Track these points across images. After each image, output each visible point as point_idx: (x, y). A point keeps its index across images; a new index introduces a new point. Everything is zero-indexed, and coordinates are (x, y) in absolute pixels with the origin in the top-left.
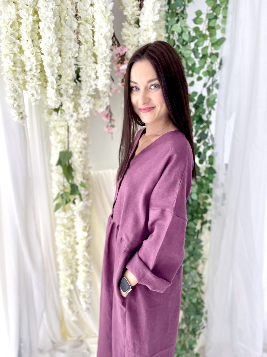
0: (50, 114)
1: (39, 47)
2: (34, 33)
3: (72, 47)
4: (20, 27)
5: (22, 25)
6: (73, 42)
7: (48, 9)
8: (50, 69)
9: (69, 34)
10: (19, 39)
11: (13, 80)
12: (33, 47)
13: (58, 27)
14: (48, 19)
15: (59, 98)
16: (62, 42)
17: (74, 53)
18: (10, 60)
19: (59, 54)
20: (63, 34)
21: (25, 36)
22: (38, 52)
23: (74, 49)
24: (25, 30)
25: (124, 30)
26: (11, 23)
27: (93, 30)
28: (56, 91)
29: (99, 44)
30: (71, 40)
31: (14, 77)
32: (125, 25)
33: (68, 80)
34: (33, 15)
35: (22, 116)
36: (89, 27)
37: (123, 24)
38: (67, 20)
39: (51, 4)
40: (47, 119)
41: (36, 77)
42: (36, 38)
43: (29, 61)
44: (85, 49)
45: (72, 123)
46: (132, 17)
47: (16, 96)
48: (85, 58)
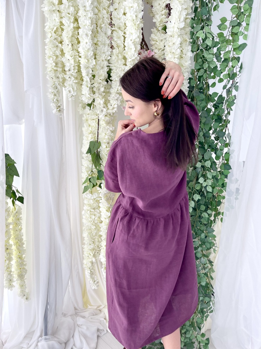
0: (84, 108)
1: (78, 51)
2: (74, 38)
3: (106, 51)
4: (63, 33)
5: (65, 31)
6: (107, 47)
7: (86, 18)
8: (85, 70)
9: (104, 40)
10: (61, 43)
11: (54, 78)
12: (73, 50)
13: (95, 33)
14: (86, 27)
15: (92, 95)
16: (97, 46)
17: (107, 56)
18: (53, 61)
19: (94, 57)
20: (99, 40)
21: (66, 41)
22: (77, 55)
23: (107, 52)
24: (66, 36)
25: (153, 36)
26: (55, 29)
27: (124, 36)
28: (90, 88)
29: (128, 48)
30: (104, 44)
31: (55, 76)
32: (154, 31)
33: (100, 79)
34: (74, 23)
35: (60, 109)
36: (122, 34)
37: (152, 30)
38: (102, 27)
39: (90, 14)
40: (81, 113)
41: (73, 76)
42: (75, 43)
43: (68, 62)
44: (117, 53)
45: (101, 117)
46: (160, 24)
47: (56, 92)
48: (116, 60)
